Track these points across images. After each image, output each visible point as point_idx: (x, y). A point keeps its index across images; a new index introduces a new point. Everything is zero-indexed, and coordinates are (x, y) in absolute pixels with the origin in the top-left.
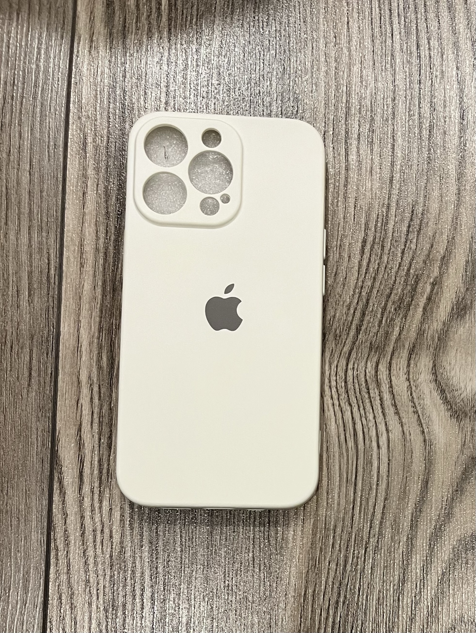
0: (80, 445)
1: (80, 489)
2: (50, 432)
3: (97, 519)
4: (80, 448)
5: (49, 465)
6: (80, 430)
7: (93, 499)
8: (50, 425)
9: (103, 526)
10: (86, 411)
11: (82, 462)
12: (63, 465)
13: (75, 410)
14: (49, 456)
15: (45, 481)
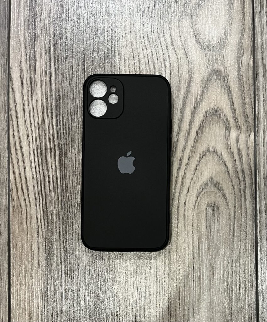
0: (21, 71)
1: (22, 91)
2: (7, 65)
3: (31, 105)
4: (21, 72)
5: (7, 81)
6: (21, 63)
7: (28, 96)
8: (7, 62)
9: (34, 109)
10: (23, 54)
11: (22, 79)
12: (13, 80)
13: (18, 54)
14: (7, 77)
15: (6, 88)
